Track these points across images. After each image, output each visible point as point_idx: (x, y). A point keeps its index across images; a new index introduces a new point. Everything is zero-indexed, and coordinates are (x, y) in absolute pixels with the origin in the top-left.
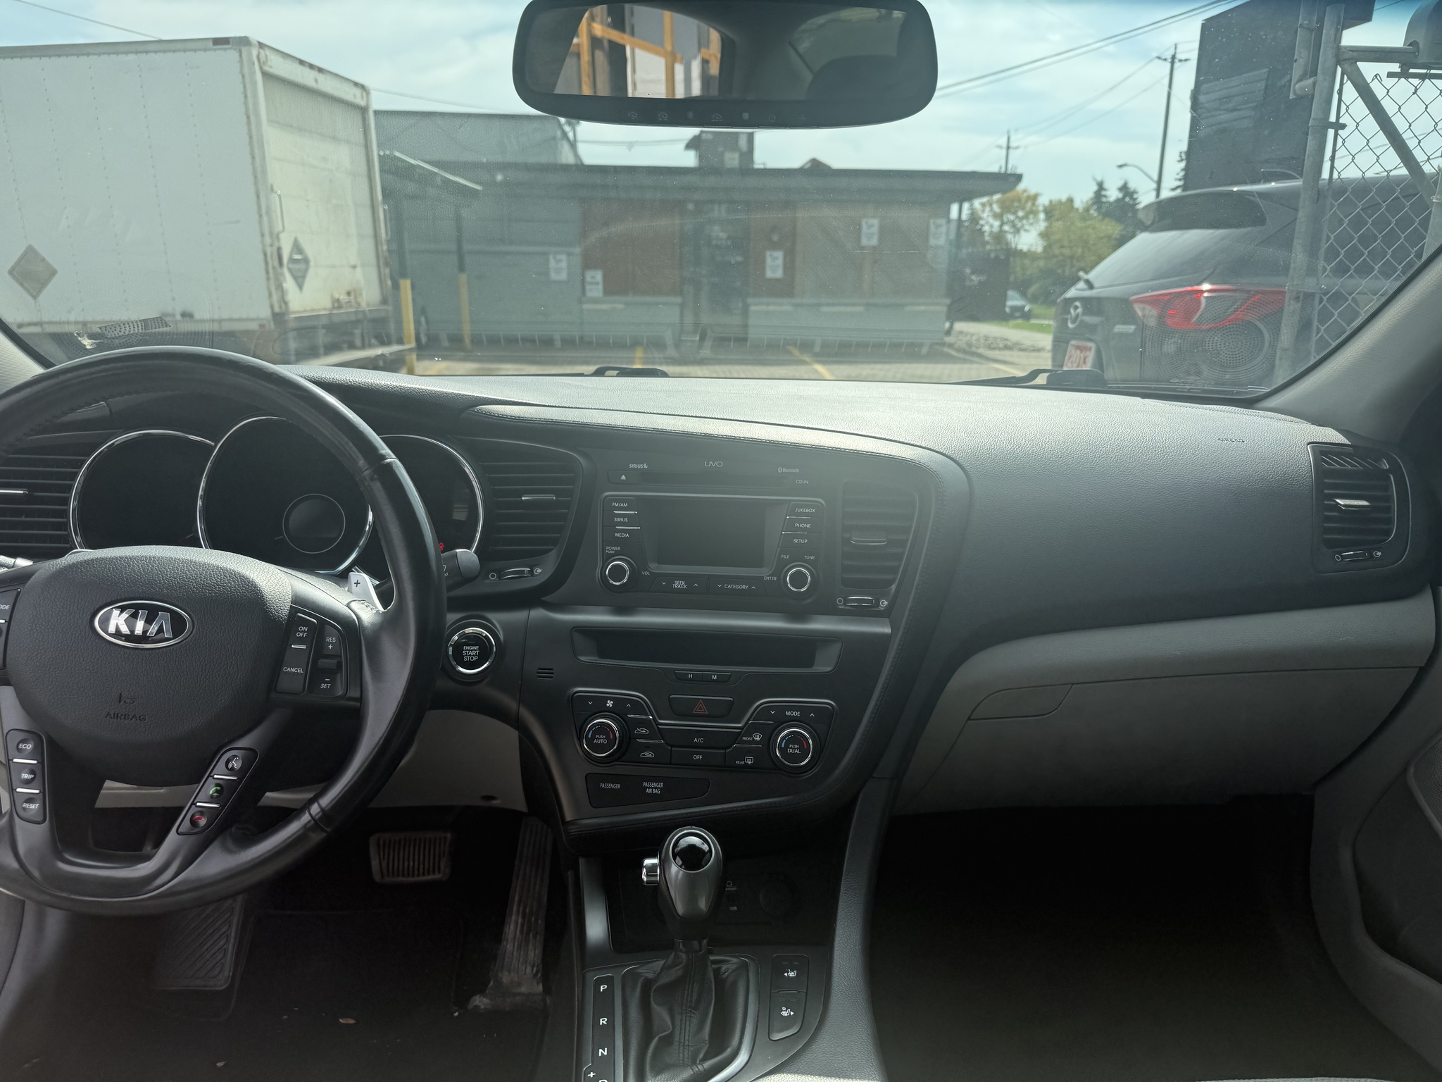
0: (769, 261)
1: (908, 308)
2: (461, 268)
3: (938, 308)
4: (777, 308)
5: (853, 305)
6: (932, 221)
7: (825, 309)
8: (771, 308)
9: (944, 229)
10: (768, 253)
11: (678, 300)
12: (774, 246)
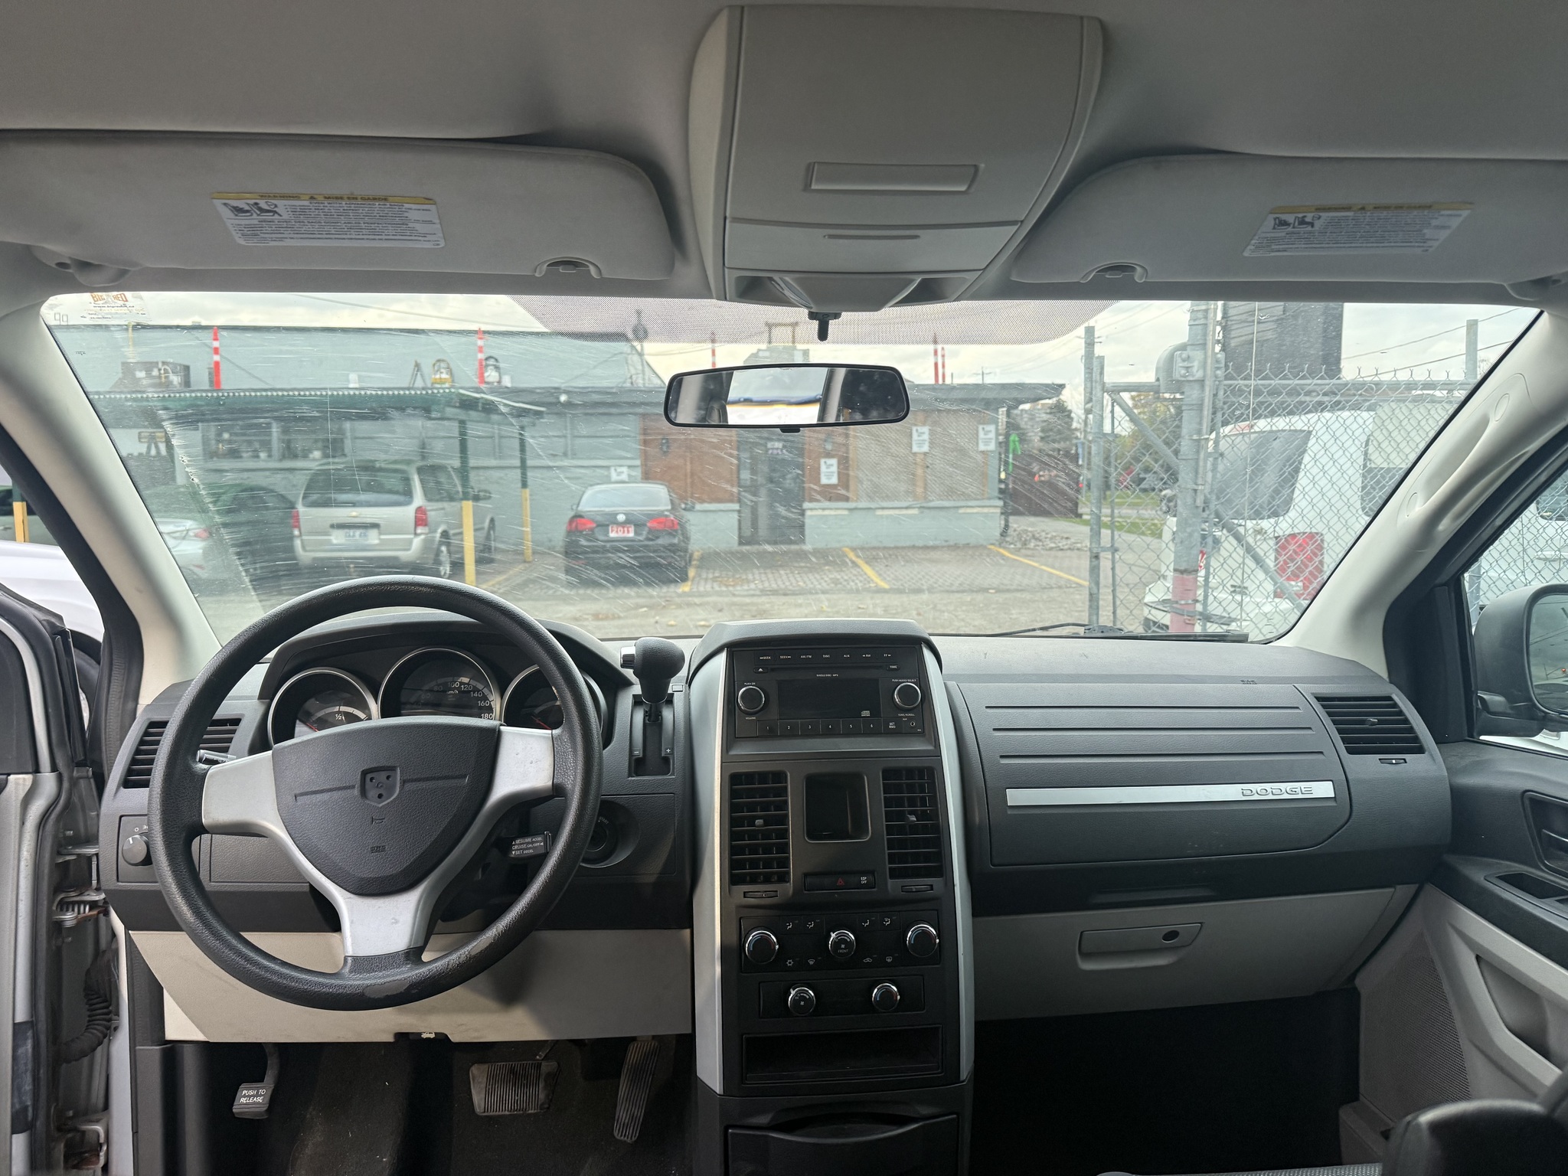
0: (823, 468)
1: (961, 511)
2: (524, 485)
3: (992, 510)
4: (832, 513)
5: (907, 508)
6: (981, 427)
7: (879, 512)
8: (827, 512)
9: (992, 435)
10: (822, 461)
11: (736, 506)
12: (829, 455)
